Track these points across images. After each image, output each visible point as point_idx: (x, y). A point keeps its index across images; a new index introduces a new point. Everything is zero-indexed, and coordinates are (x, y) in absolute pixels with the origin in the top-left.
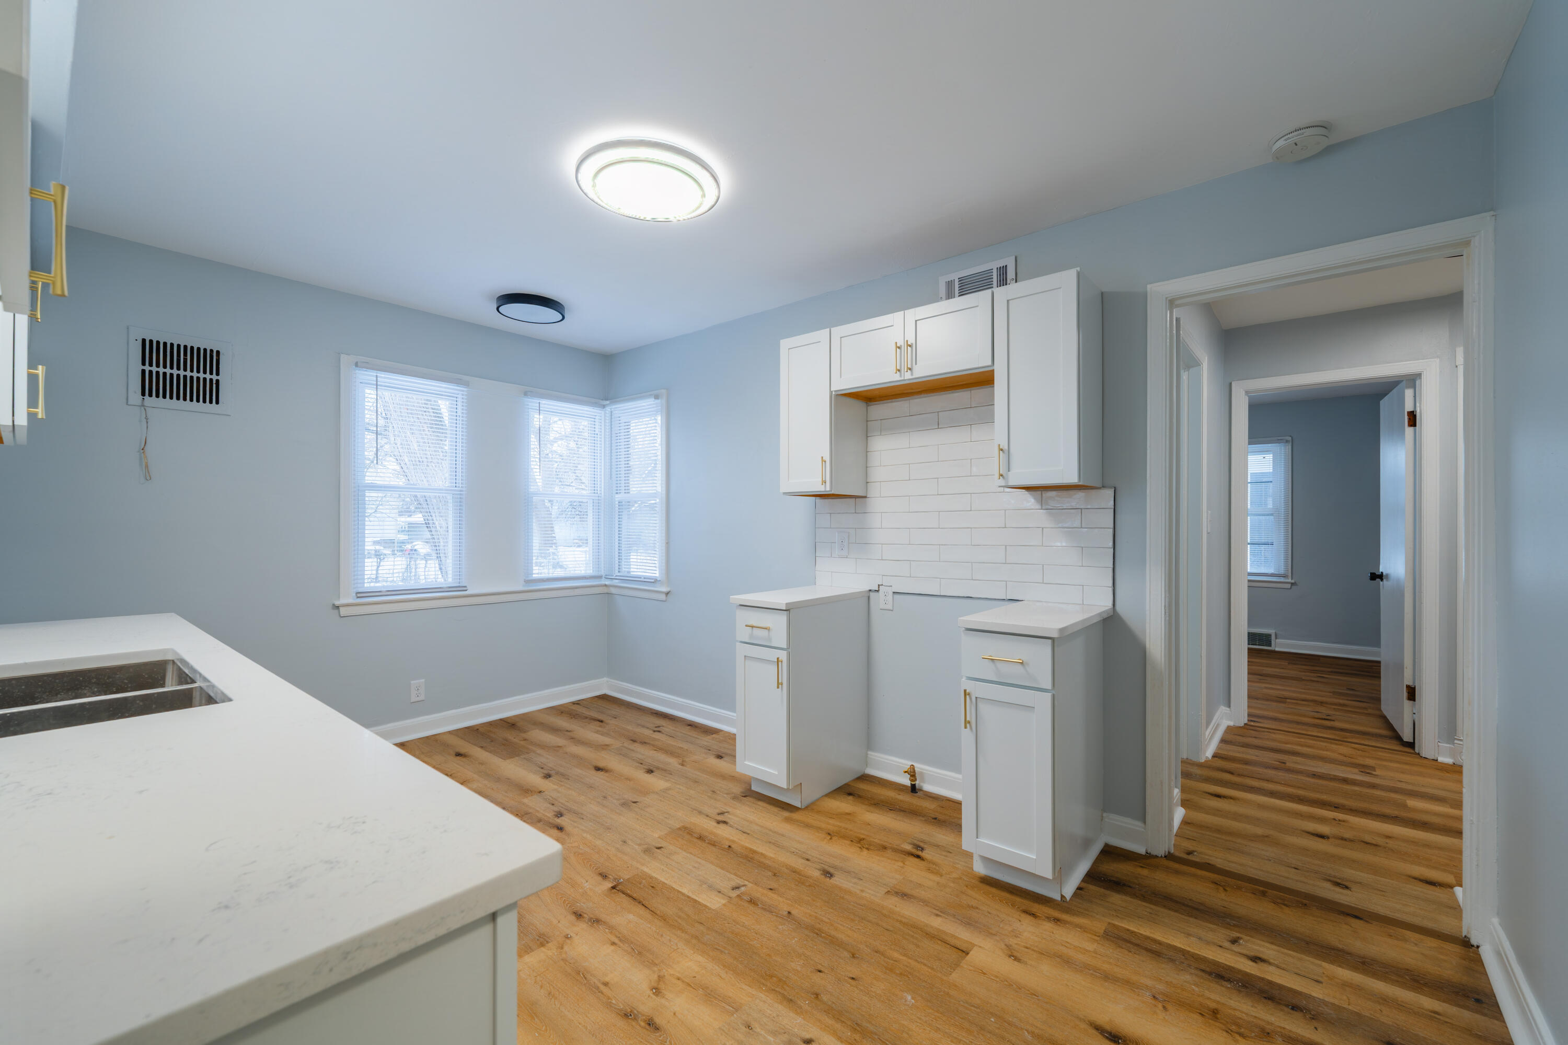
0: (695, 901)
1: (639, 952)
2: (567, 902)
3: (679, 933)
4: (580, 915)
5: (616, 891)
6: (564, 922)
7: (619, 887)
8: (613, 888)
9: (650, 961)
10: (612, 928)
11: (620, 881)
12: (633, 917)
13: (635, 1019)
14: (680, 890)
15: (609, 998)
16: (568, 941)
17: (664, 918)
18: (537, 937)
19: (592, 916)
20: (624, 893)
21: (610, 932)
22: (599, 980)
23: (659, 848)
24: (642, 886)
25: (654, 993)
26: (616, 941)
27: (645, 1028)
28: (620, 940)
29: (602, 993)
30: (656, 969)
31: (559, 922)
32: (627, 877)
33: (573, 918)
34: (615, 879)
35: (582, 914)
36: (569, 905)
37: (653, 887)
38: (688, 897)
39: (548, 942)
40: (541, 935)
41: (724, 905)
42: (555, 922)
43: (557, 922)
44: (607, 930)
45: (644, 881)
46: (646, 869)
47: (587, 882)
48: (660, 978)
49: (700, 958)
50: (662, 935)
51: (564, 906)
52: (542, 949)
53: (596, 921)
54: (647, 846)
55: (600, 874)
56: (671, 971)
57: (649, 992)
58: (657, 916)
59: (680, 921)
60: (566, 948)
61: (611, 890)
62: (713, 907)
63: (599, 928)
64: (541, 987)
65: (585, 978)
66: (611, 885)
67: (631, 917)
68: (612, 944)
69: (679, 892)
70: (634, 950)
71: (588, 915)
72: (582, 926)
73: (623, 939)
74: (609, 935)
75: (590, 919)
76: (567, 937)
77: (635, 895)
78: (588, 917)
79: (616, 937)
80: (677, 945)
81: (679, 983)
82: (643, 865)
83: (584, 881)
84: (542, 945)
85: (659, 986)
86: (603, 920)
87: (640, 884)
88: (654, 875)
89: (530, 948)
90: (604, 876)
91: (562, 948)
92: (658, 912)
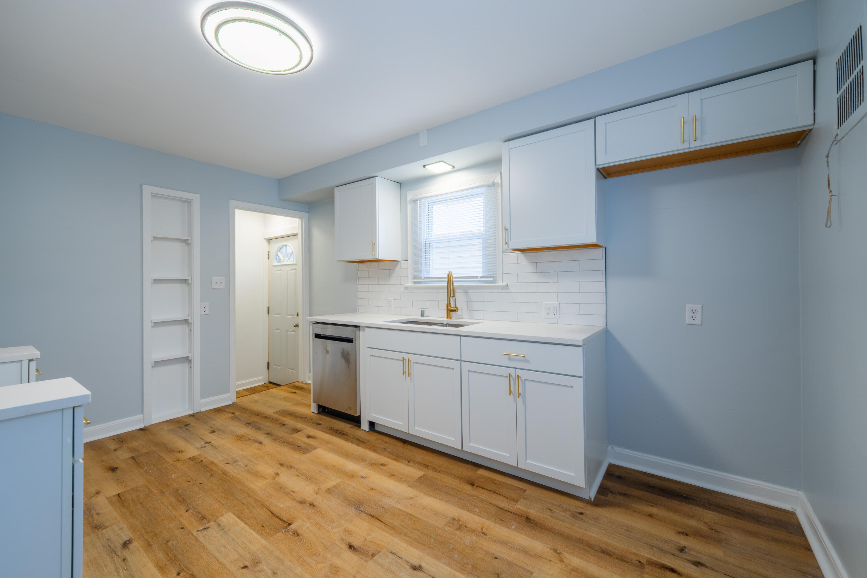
0: (239, 518)
1: (281, 488)
2: (320, 512)
3: (257, 498)
4: (311, 505)
5: (288, 522)
6: (319, 500)
7: (285, 525)
8: (290, 524)
9: (276, 485)
10: (294, 499)
11: (285, 530)
12: (280, 506)
13: (287, 466)
14: (245, 525)
15: (297, 472)
16: (316, 491)
17: (263, 506)
18: (332, 492)
19: (304, 505)
20: (283, 521)
21: (295, 497)
22: (301, 477)
23: (246, 567)
24: (270, 527)
25: (278, 473)
26: (291, 493)
27: (284, 464)
28: (289, 493)
29: (300, 473)
30: (275, 482)
31: (322, 500)
32: (280, 534)
33: (315, 503)
34: (288, 532)
35: (310, 506)
36: (318, 510)
37: (263, 527)
38: (242, 520)
39: (326, 491)
40: (330, 493)
41: (222, 515)
42: (324, 500)
43: (323, 500)
44: (296, 498)
45: (268, 531)
46: (264, 542)
47: (308, 528)
48: (274, 478)
49: (252, 486)
50: (267, 496)
51: (321, 510)
52: (328, 488)
53: (302, 502)
54: (255, 570)
55: (299, 535)
56: (269, 481)
57: (280, 474)
58: (267, 507)
59: (254, 505)
60: (317, 488)
61: (292, 522)
62: (231, 515)
63: (300, 499)
64: (325, 474)
65: (307, 478)
66: (291, 526)
67: (281, 506)
68: (294, 491)
69: (246, 524)
70: (283, 489)
71: (307, 505)
72: (310, 499)
73: (288, 494)
74: (295, 496)
75: (305, 503)
76: (317, 493)
77: (277, 520)
78: (307, 504)
79: (291, 495)
80: (261, 492)
81: (266, 477)
82: (265, 547)
83: (310, 528)
84: (329, 489)
85: (275, 476)
86: (298, 503)
87: (271, 529)
88: (258, 537)
89: (334, 488)
90: (296, 533)
91: (319, 488)
92: (265, 509)
